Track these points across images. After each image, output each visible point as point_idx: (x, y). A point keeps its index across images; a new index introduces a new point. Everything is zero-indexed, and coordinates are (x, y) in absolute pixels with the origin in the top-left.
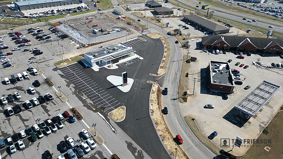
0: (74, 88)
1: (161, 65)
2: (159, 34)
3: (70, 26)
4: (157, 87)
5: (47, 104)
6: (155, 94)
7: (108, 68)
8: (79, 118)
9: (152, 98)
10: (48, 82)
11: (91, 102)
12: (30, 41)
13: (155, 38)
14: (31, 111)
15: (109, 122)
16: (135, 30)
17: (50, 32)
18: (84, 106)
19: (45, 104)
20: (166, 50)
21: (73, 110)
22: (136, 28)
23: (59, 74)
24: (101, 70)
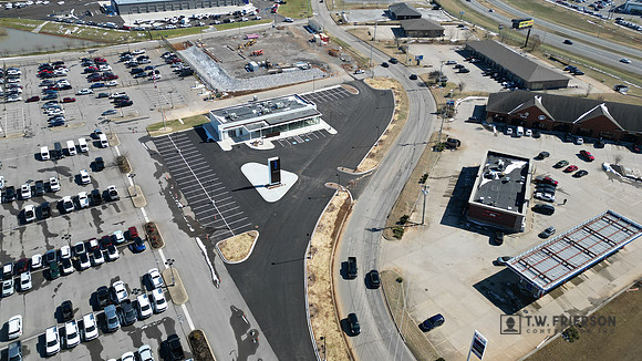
0: (168, 180)
1: (373, 150)
2: (392, 80)
3: (205, 52)
4: (345, 198)
5: (104, 208)
6: (335, 213)
7: (253, 147)
8: (156, 243)
9: (324, 222)
10: (121, 165)
11: (192, 215)
12: (116, 78)
13: (381, 88)
14: (68, 218)
15: (212, 261)
17: (162, 61)
18: (175, 221)
19: (99, 208)
20: (395, 117)
21: (149, 228)
22: (346, 65)
23: (149, 150)
24: (237, 150)
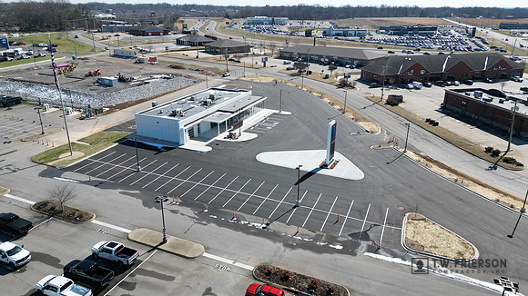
0: (181, 204)
4: (411, 152)
5: (127, 286)
10: (58, 213)
11: (299, 229)
13: (264, 81)
16: (202, 76)
18: (290, 247)
19: (117, 291)
22: (203, 72)
23: (83, 182)
24: (218, 147)
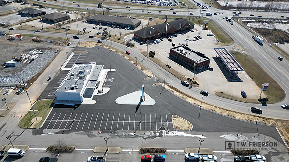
0: (102, 133)
1: (139, 68)
4: (166, 86)
6: (175, 91)
7: (102, 94)
8: (161, 151)
9: (180, 96)
13: (92, 46)
16: (57, 46)
21: (144, 151)
23: (56, 133)
24: (98, 99)
